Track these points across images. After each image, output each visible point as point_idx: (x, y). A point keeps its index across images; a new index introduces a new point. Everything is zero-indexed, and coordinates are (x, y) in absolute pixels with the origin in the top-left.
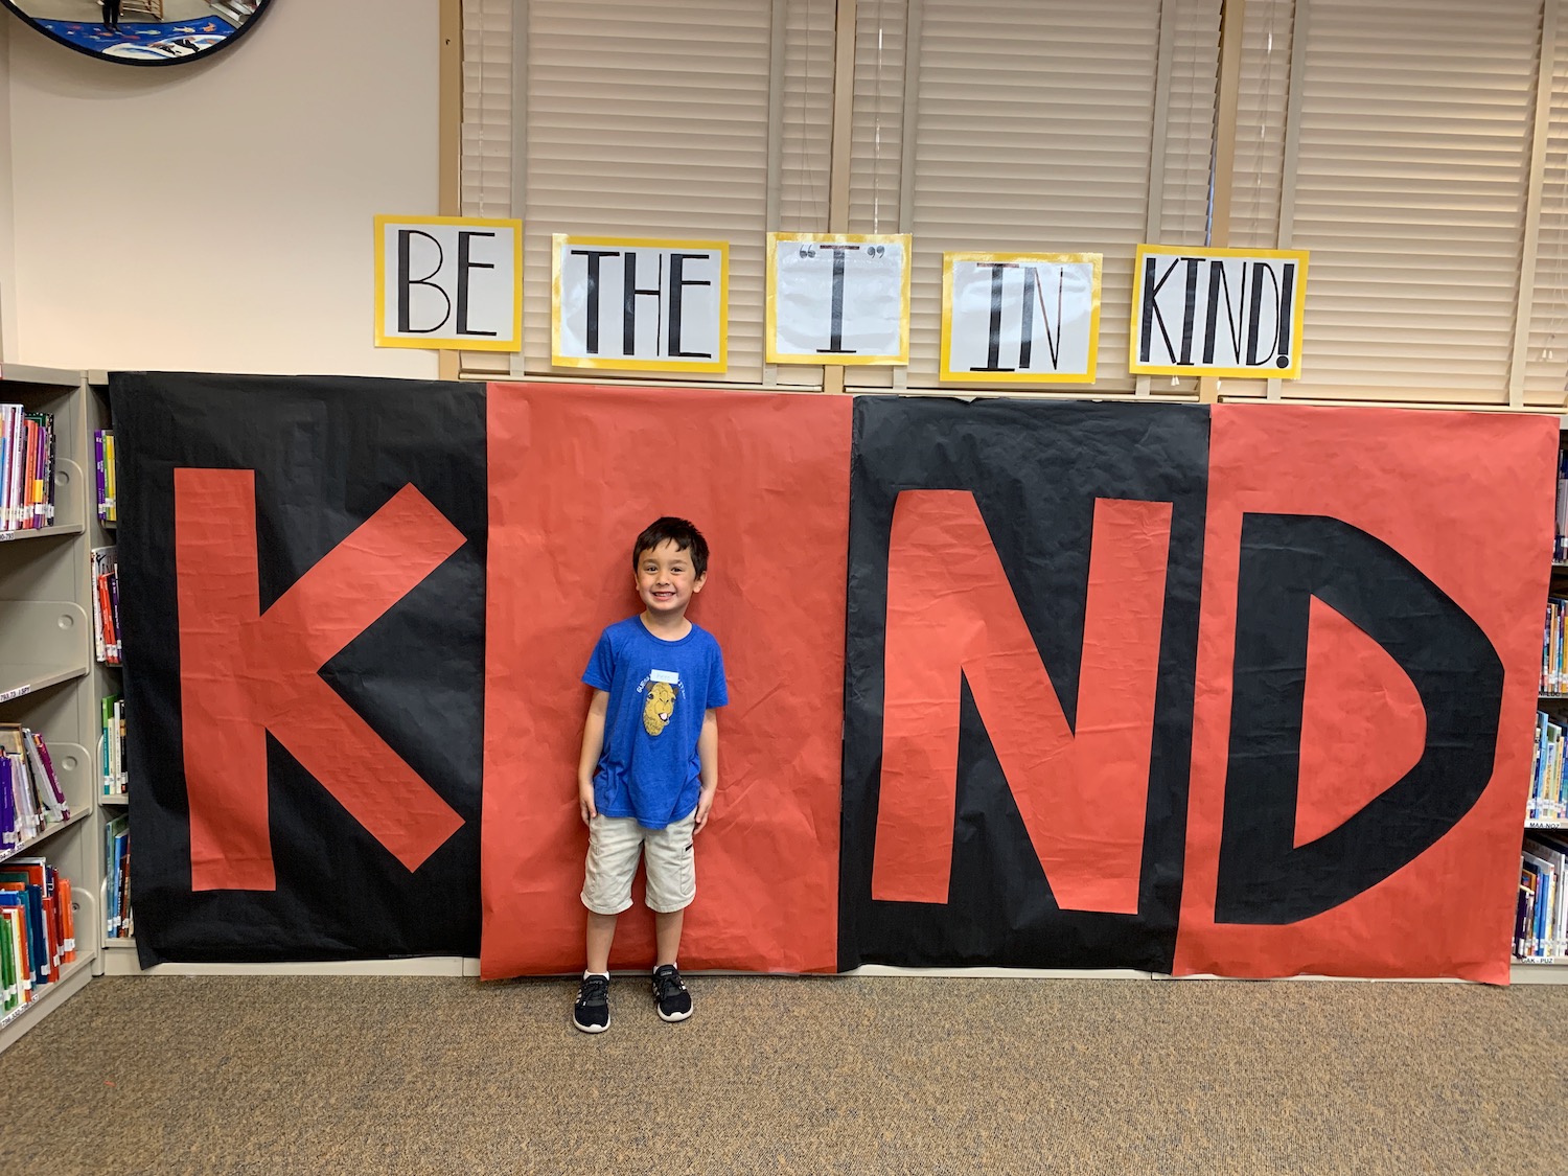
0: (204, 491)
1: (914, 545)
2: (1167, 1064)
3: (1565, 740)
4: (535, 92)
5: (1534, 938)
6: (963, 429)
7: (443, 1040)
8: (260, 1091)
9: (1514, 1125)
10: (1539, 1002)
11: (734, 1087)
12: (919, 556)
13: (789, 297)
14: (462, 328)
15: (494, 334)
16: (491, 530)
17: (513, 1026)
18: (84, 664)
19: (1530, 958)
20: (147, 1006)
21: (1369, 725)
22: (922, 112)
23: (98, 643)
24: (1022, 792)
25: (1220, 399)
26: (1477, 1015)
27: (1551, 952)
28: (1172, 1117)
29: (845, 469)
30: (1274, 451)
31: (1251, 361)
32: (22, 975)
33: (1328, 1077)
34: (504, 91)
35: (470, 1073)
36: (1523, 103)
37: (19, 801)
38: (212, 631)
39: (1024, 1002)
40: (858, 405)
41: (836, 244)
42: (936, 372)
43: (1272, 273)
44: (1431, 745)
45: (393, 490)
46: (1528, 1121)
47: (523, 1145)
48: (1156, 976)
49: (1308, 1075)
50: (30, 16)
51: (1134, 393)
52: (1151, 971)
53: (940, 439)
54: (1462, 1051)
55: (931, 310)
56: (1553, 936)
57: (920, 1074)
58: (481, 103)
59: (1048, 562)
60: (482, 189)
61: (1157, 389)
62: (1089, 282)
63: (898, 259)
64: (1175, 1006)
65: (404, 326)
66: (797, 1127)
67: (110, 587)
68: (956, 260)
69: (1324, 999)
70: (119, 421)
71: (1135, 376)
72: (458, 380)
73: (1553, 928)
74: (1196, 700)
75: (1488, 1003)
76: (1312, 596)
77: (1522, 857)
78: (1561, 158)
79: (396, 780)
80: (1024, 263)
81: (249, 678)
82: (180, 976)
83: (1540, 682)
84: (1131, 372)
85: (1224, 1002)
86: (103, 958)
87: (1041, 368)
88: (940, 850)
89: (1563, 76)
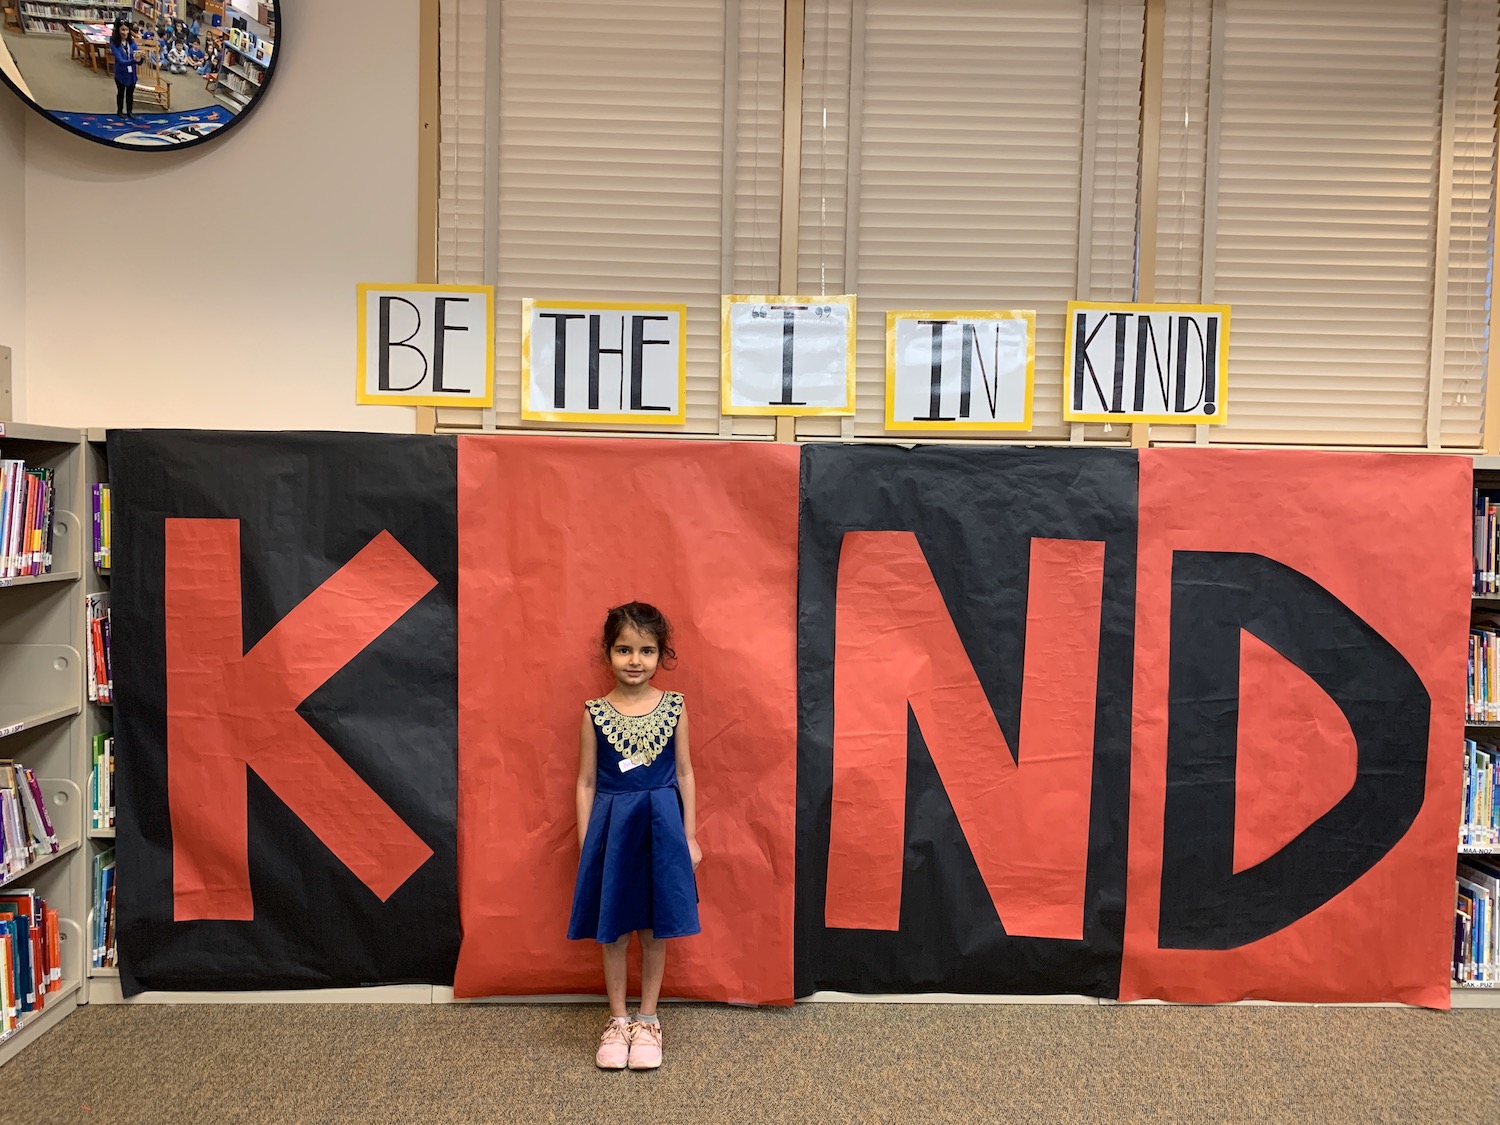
0: (192, 539)
1: (859, 583)
2: (1111, 1088)
3: (1494, 767)
4: (506, 170)
5: (1473, 962)
6: (904, 474)
7: (408, 1065)
8: (229, 1115)
10: (1478, 1025)
11: (687, 1110)
12: (862, 594)
13: (744, 354)
14: (438, 386)
15: (468, 391)
16: (461, 572)
17: (477, 1052)
18: (77, 703)
19: (1470, 982)
20: (127, 1033)
21: (1302, 754)
22: (864, 183)
23: (90, 683)
24: (969, 820)
25: (1151, 444)
26: (1418, 1039)
27: (1491, 976)
29: (794, 511)
30: (1200, 492)
31: (1179, 408)
32: (8, 1002)
33: (1268, 1100)
34: (479, 169)
35: (433, 1097)
36: (1428, 166)
37: (10, 834)
38: (197, 671)
39: (974, 1027)
40: (807, 451)
41: (786, 305)
42: (881, 422)
43: (1197, 327)
44: (1362, 772)
45: (368, 537)
48: (1103, 1001)
49: (1249, 1098)
50: (45, 108)
51: (1068, 440)
52: (1098, 996)
53: (884, 484)
54: (1402, 1074)
56: (1492, 960)
57: (868, 1098)
58: (456, 180)
59: (988, 598)
60: (457, 258)
61: (1089, 436)
62: (1023, 337)
63: (844, 319)
64: (1121, 1030)
65: (384, 384)
67: (103, 630)
68: (899, 318)
69: (1268, 1024)
70: (115, 475)
71: (1070, 424)
72: (433, 434)
73: (1491, 952)
74: (1133, 731)
75: (1430, 1027)
76: (1242, 629)
77: (1457, 882)
78: (1466, 217)
79: (369, 813)
80: (962, 321)
81: (230, 715)
82: (161, 1005)
83: (1467, 711)
84: (1065, 419)
85: (1169, 1027)
86: (88, 987)
87: (981, 416)
88: (891, 878)
89: (1464, 141)
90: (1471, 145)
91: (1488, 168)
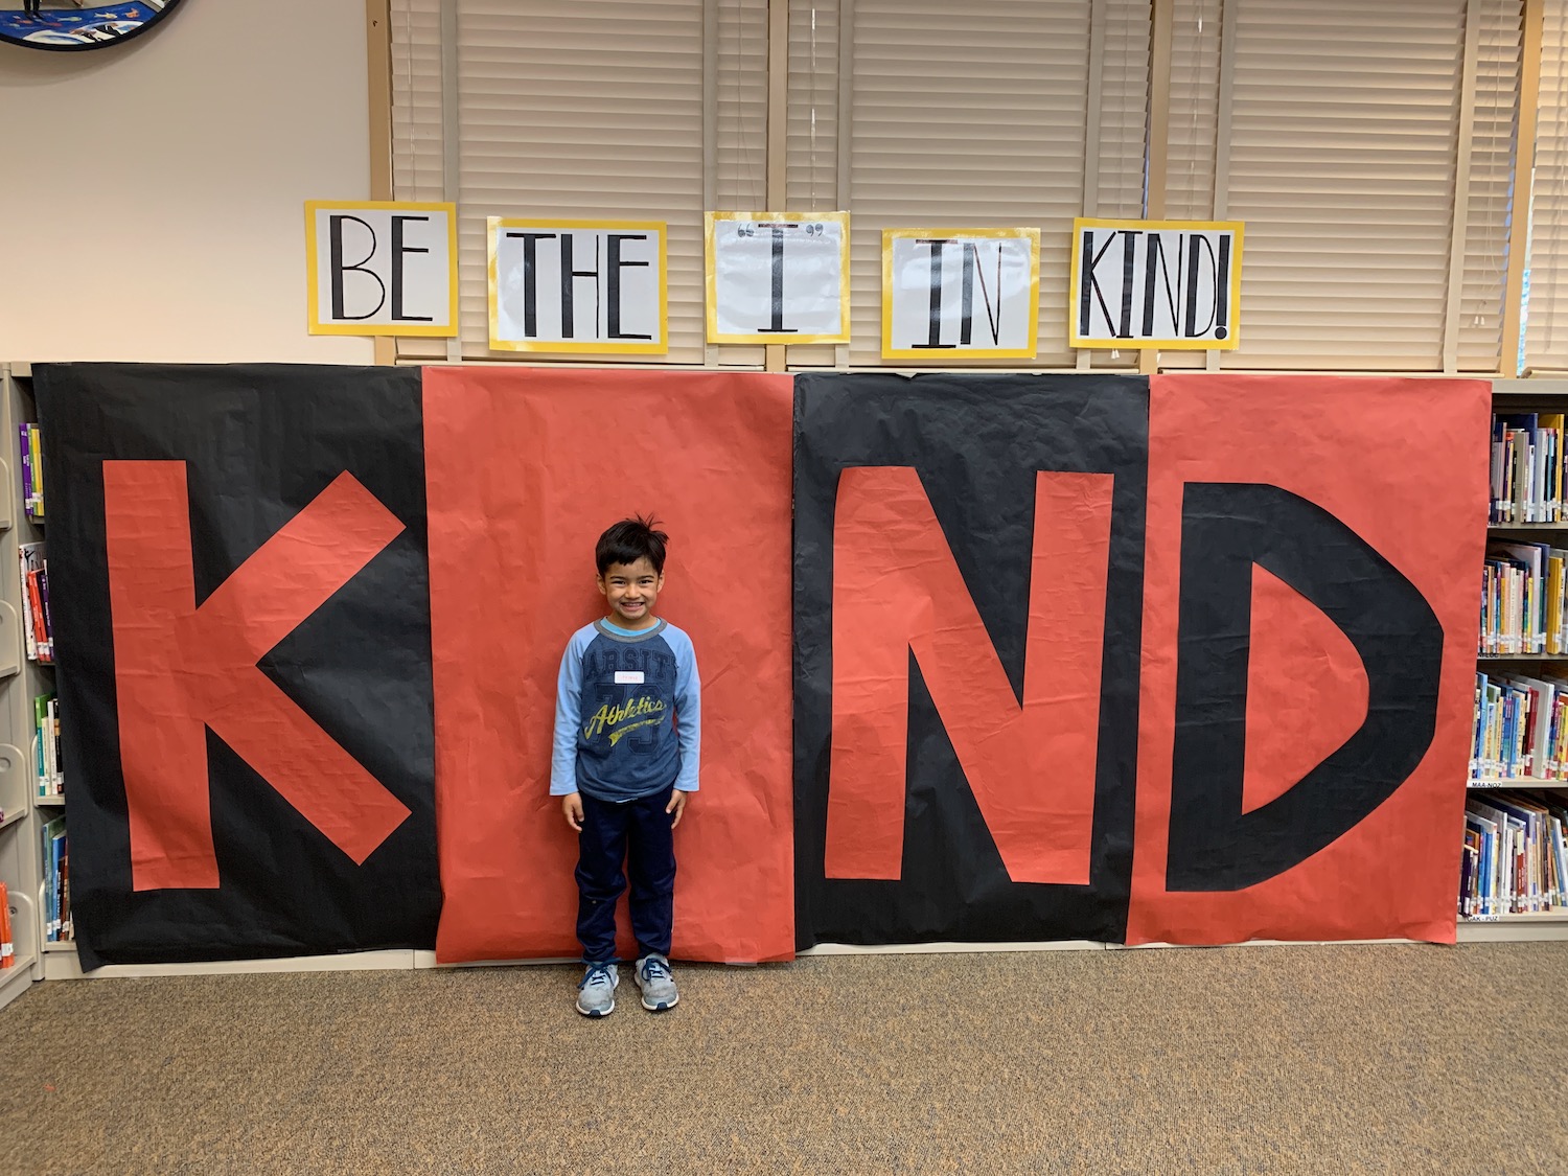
0: (134, 483)
1: (858, 522)
2: (1120, 1032)
3: (1505, 700)
4: (466, 74)
5: (1479, 896)
6: (905, 405)
7: (393, 1032)
8: (204, 1090)
9: (1461, 1079)
10: (1485, 959)
11: (688, 1069)
12: (865, 534)
13: (730, 276)
14: (397, 314)
15: (431, 319)
16: (430, 516)
17: (465, 1016)
18: (13, 662)
20: (89, 1009)
21: (1313, 691)
22: (858, 88)
23: (28, 641)
24: (973, 766)
25: (1160, 371)
26: (1425, 973)
27: (1496, 909)
28: (1124, 1082)
30: (1213, 420)
31: (1190, 333)
33: (1278, 1039)
34: (435, 73)
36: (1450, 72)
38: (146, 626)
39: (978, 976)
40: (800, 382)
41: (774, 222)
42: (878, 349)
43: (1208, 244)
44: (1374, 708)
45: (327, 478)
46: (1474, 1074)
48: (1109, 946)
49: (1259, 1037)
51: (1075, 367)
52: (1105, 941)
53: (883, 416)
54: (1410, 1008)
55: (871, 287)
56: (1498, 894)
57: (874, 1050)
58: (411, 86)
59: (992, 536)
60: (414, 171)
61: (1096, 363)
62: (1028, 257)
63: (838, 239)
64: (1129, 975)
65: (338, 313)
66: (751, 1106)
67: (40, 584)
68: (896, 237)
69: (1275, 963)
70: (44, 413)
71: (1076, 350)
72: (392, 365)
73: (1497, 885)
74: (1142, 670)
75: (1436, 962)
76: (1254, 563)
77: (1466, 817)
78: (1489, 126)
79: (340, 773)
80: (962, 240)
81: (185, 672)
82: (124, 979)
83: (1479, 644)
84: (1072, 345)
85: (1176, 969)
86: (43, 962)
87: (983, 342)
88: (891, 826)
89: (1488, 45)
90: (1496, 49)
91: (1512, 74)
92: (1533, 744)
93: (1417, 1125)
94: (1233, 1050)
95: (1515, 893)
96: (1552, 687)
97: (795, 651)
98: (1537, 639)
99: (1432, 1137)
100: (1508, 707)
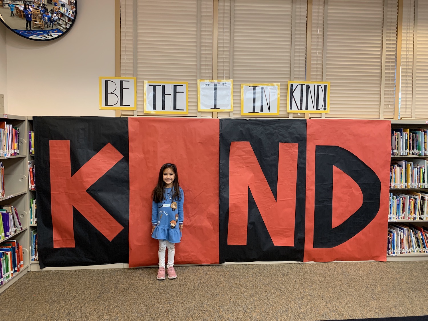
0: (57, 146)
1: (236, 155)
2: (301, 282)
3: (397, 200)
4: (139, 46)
5: (392, 250)
6: (247, 126)
7: (119, 282)
8: (73, 296)
9: (385, 292)
10: (394, 265)
11: (194, 290)
12: (236, 158)
13: (204, 95)
14: (121, 104)
15: (130, 106)
16: (130, 154)
17: (137, 279)
18: (26, 190)
20: (42, 278)
21: (349, 197)
23: (30, 185)
24: (265, 216)
25: (310, 118)
26: (378, 268)
27: (397, 253)
28: (302, 293)
29: (218, 137)
30: (322, 130)
31: (317, 109)
32: (11, 269)
33: (340, 283)
34: (131, 46)
36: (380, 46)
37: (11, 225)
38: (59, 181)
39: (266, 269)
40: (221, 121)
41: (214, 82)
42: (240, 113)
43: (321, 87)
44: (364, 201)
45: (105, 145)
46: (388, 291)
47: (141, 305)
48: (299, 262)
49: (336, 283)
50: (12, 29)
51: (289, 117)
52: (298, 261)
53: (241, 129)
54: (374, 276)
56: (397, 249)
57: (240, 286)
58: (126, 49)
59: (268, 159)
60: (126, 70)
61: (294, 116)
62: (277, 90)
63: (230, 86)
64: (304, 269)
65: (107, 104)
66: (209, 298)
67: (33, 170)
68: (244, 86)
69: (341, 266)
70: (35, 129)
71: (289, 113)
72: (120, 117)
73: (397, 247)
74: (306, 192)
75: (381, 266)
76: (333, 165)
77: (388, 229)
78: (390, 59)
79: (106, 218)
80: (261, 86)
81: (68, 193)
82: (50, 271)
83: (390, 185)
84: (288, 112)
85: (316, 268)
86: (30, 267)
87: (266, 112)
88: (244, 231)
89: (389, 39)
90: (390, 40)
91: (395, 46)
92: (404, 211)
93: (373, 302)
94: (329, 286)
95: (401, 249)
96: (408, 196)
97: (220, 187)
98: (404, 184)
99: (377, 305)
100: (398, 201)
